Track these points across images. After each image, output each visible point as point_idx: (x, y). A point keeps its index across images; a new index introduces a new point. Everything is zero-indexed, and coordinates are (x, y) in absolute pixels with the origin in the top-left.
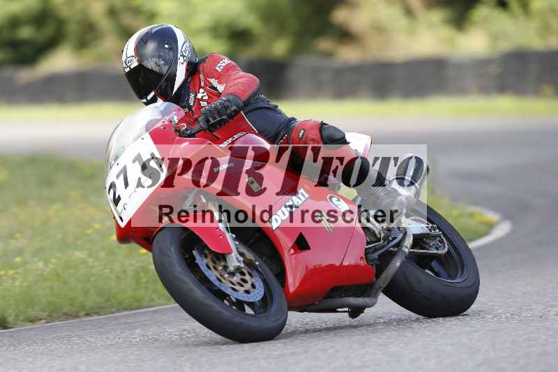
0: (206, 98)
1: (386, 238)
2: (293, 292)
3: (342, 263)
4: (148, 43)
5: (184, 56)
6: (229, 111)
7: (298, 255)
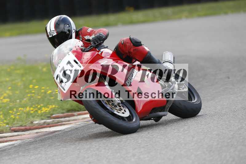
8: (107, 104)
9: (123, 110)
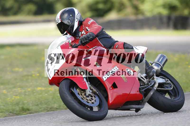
0: (85, 34)
1: (148, 84)
2: (111, 103)
3: (130, 93)
4: (65, 14)
5: (77, 19)
6: (89, 39)
7: (113, 90)
8: (79, 95)
9: (94, 100)
